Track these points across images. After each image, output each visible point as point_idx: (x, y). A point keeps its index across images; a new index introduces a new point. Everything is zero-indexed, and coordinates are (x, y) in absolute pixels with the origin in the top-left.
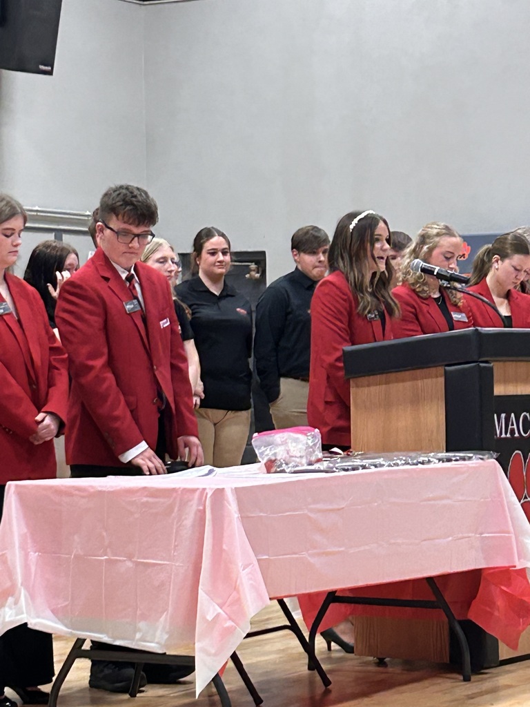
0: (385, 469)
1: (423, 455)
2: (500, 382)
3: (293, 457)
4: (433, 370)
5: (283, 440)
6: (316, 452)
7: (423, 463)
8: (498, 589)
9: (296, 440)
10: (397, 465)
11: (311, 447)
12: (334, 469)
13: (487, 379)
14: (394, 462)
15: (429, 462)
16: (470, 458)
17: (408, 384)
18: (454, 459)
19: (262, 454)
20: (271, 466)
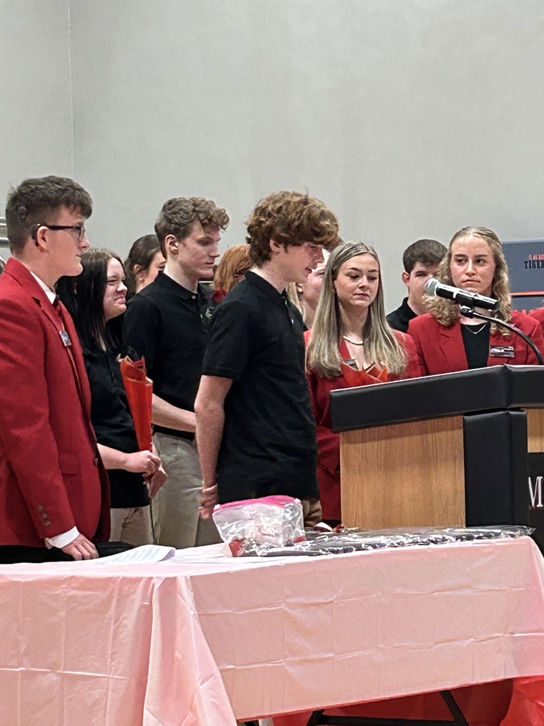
0: (387, 549)
1: (436, 531)
2: (534, 436)
3: (264, 535)
4: (448, 421)
5: (253, 513)
6: (297, 529)
7: (435, 542)
8: (535, 706)
9: (270, 514)
10: (400, 544)
11: (290, 523)
12: (321, 551)
13: (518, 431)
14: (399, 541)
15: (444, 540)
16: (497, 535)
17: (417, 439)
18: (476, 536)
19: (225, 531)
20: (237, 548)
